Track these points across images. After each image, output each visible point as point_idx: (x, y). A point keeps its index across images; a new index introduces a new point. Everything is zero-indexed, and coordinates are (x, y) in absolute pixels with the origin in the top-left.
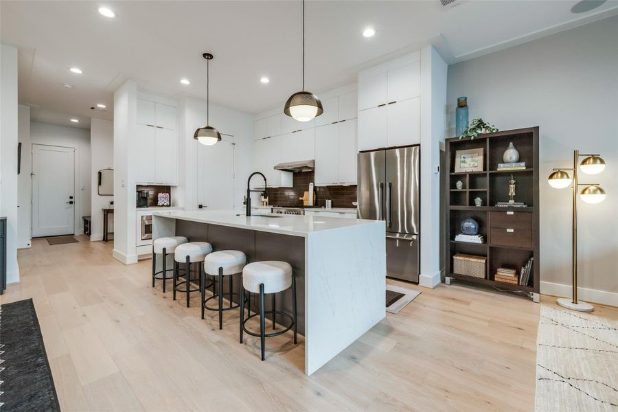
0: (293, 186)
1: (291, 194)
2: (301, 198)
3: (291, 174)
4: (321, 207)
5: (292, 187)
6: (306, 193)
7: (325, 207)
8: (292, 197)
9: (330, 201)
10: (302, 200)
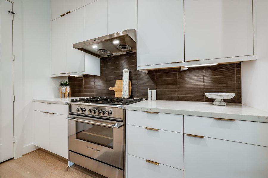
0: (101, 74)
1: (98, 84)
2: (111, 89)
3: (98, 60)
4: (141, 100)
5: (99, 75)
6: (117, 82)
7: (147, 99)
8: (99, 87)
9: (154, 92)
10: (113, 91)
